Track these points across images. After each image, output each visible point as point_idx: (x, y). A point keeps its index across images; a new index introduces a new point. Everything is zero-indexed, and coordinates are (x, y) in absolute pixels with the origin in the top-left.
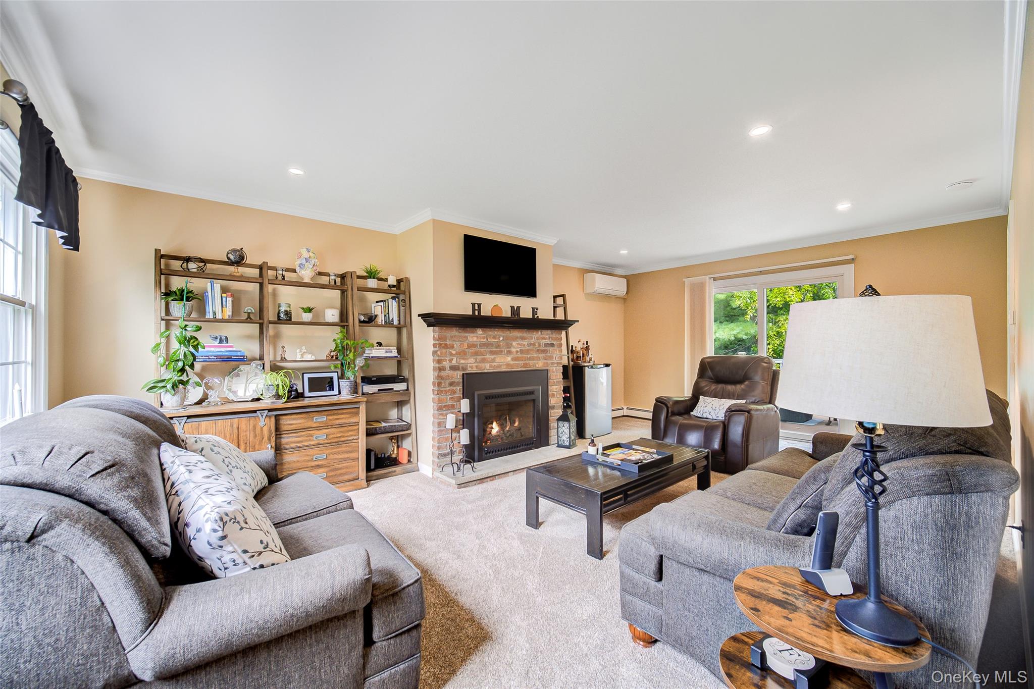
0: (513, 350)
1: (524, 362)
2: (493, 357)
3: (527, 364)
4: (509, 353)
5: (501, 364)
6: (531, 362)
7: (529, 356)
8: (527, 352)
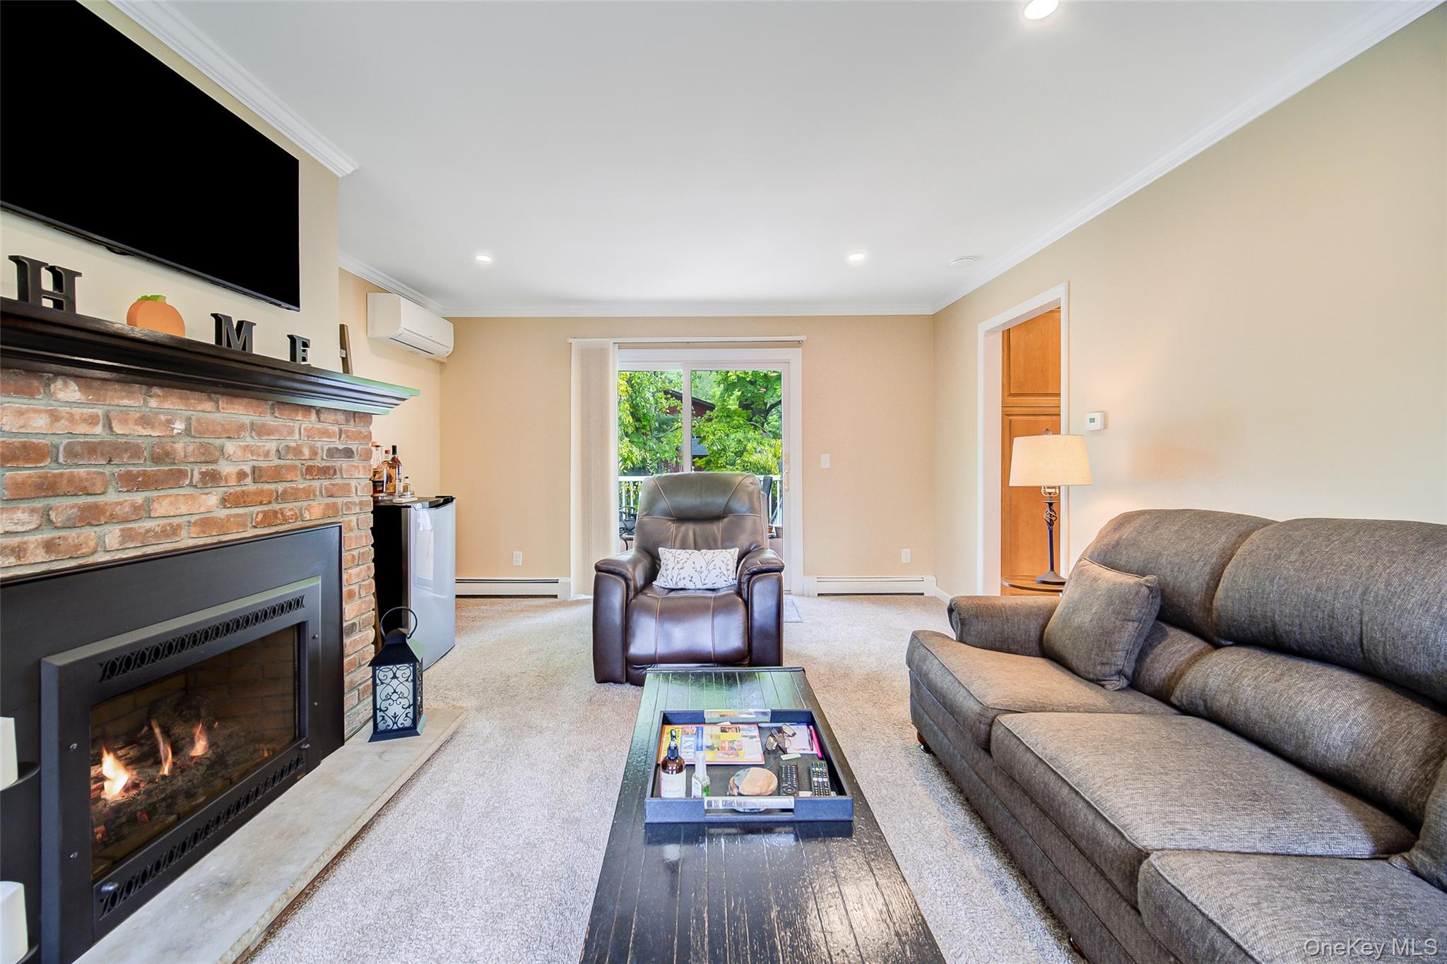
0: (226, 468)
1: (265, 508)
2: (139, 497)
3: (275, 512)
4: (212, 478)
5: (176, 521)
6: (289, 508)
7: (280, 487)
8: (277, 475)
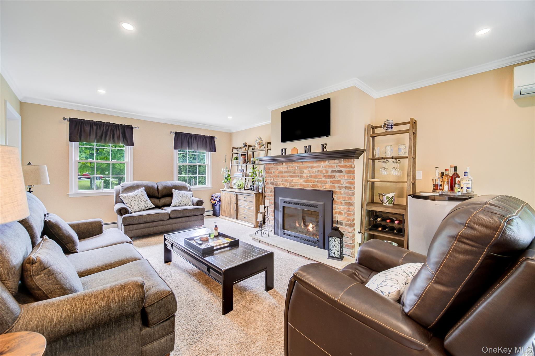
1: (313, 184)
2: (291, 179)
4: (302, 177)
5: (296, 183)
6: (319, 184)
7: (317, 180)
